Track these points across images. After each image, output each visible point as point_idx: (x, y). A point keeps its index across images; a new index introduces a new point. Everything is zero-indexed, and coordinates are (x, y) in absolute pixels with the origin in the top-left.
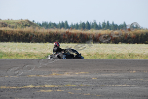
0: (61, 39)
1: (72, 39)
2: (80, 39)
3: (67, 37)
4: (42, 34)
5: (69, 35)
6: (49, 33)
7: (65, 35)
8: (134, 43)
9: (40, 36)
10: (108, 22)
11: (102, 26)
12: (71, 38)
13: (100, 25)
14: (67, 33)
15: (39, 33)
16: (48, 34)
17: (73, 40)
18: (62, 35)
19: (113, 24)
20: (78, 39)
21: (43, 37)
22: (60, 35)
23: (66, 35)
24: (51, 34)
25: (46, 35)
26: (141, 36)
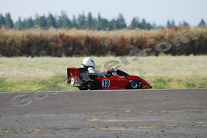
0: (50, 49)
1: (71, 49)
2: (86, 49)
3: (60, 45)
4: (13, 40)
5: (64, 41)
6: (28, 37)
7: (57, 42)
8: (188, 54)
9: (10, 44)
10: (90, 14)
11: (78, 22)
12: (68, 45)
13: (74, 20)
14: (61, 36)
15: (7, 37)
16: (25, 39)
17: (73, 50)
18: (51, 40)
19: (99, 17)
20: (82, 48)
21: (15, 46)
22: (47, 42)
23: (60, 40)
24: (31, 39)
25: (22, 42)
26: (199, 40)
